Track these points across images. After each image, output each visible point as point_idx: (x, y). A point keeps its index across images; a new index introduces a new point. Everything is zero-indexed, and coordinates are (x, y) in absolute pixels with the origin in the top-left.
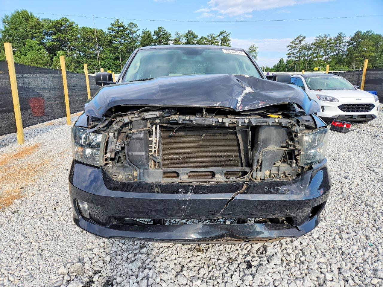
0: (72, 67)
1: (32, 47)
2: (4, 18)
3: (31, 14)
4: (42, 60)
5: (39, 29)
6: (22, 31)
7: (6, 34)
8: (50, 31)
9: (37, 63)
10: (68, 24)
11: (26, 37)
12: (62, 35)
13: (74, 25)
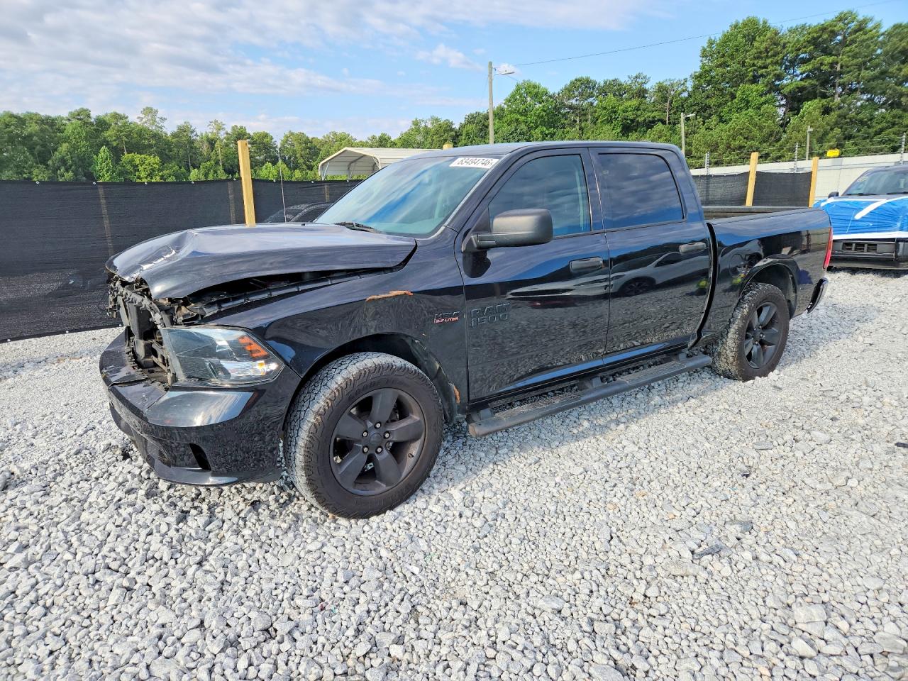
0: (834, 137)
1: (748, 102)
2: (706, 45)
3: (765, 23)
4: (761, 129)
5: (775, 54)
6: (735, 66)
7: (702, 81)
8: (802, 56)
9: (747, 138)
10: (853, 25)
11: (741, 78)
12: (829, 59)
13: (870, 25)
